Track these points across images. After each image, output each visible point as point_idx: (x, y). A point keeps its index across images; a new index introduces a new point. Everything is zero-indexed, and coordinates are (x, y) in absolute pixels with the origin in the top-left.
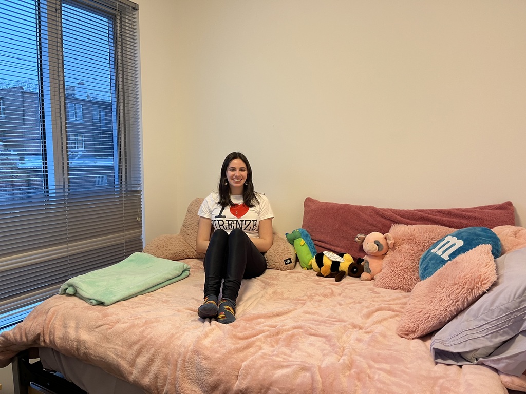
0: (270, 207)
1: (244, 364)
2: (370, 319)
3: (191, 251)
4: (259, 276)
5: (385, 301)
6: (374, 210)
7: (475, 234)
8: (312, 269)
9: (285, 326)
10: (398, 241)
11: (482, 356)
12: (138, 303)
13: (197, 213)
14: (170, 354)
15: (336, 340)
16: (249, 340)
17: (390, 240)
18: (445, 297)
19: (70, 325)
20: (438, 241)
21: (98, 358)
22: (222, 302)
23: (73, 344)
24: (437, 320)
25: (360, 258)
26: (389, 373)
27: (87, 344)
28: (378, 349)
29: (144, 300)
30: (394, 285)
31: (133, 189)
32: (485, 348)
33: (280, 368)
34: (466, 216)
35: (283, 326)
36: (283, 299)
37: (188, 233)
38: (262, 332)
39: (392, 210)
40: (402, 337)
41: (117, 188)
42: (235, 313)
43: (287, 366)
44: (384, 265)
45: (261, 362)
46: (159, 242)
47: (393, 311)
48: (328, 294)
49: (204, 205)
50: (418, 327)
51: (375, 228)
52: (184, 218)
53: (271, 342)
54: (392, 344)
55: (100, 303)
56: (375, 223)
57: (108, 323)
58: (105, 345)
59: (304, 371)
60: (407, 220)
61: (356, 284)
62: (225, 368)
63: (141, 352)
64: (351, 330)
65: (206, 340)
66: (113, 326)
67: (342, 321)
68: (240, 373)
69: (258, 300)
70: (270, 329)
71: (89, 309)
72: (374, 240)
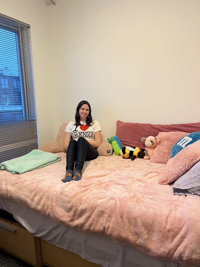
1: (84, 198)
3: (62, 149)
5: (155, 169)
6: (150, 125)
7: (198, 135)
9: (105, 180)
10: (162, 140)
11: (197, 191)
12: (35, 173)
13: (64, 130)
14: (49, 195)
15: (128, 186)
17: (158, 140)
19: (3, 183)
20: (181, 139)
21: (16, 198)
23: (5, 192)
24: (176, 175)
25: (143, 149)
26: (152, 199)
27: (11, 192)
28: (148, 190)
29: (38, 171)
30: (159, 161)
31: (32, 119)
32: (197, 187)
33: (101, 199)
34: (195, 126)
36: (105, 169)
37: (60, 140)
39: (159, 125)
40: (160, 184)
41: (24, 119)
42: (81, 176)
43: (104, 198)
45: (92, 196)
46: (46, 144)
48: (127, 166)
49: (68, 126)
50: (168, 179)
51: (151, 134)
52: (58, 133)
53: (97, 188)
54: (155, 187)
55: (17, 173)
56: (151, 132)
57: (21, 182)
58: (19, 192)
59: (112, 200)
60: (166, 130)
61: (141, 162)
62: (75, 200)
63: (36, 194)
64: (136, 182)
65: (66, 188)
66: (23, 183)
67: (132, 178)
68: (82, 202)
69: (93, 170)
70: (97, 182)
71: (12, 176)
72: (150, 140)
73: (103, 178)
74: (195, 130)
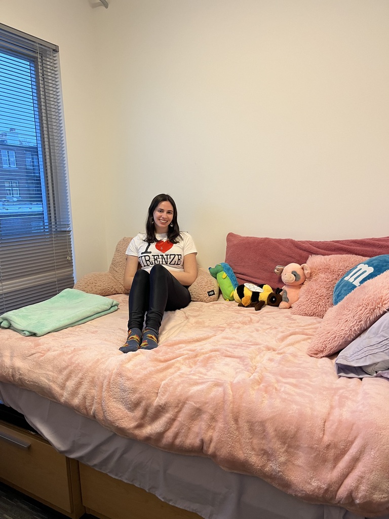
0: (193, 242)
1: (163, 382)
2: (284, 342)
3: (120, 288)
4: (183, 308)
5: (300, 326)
6: (292, 242)
7: (386, 261)
9: (203, 349)
10: (315, 270)
11: (382, 370)
12: (69, 334)
13: (125, 252)
14: (96, 377)
15: (249, 360)
16: (169, 362)
17: (307, 270)
18: (350, 318)
19: (5, 354)
21: (32, 383)
23: (9, 371)
24: (343, 339)
25: (278, 288)
26: (295, 385)
27: (22, 371)
28: (288, 367)
30: (310, 312)
32: (383, 362)
33: (195, 384)
34: (379, 245)
35: (201, 349)
36: (204, 327)
37: (117, 271)
38: (182, 355)
39: (310, 241)
40: (312, 357)
41: (47, 229)
42: (158, 341)
43: (202, 383)
44: (301, 294)
45: (179, 380)
48: (247, 322)
49: (132, 244)
50: (326, 347)
51: (293, 260)
52: (113, 257)
53: (189, 364)
54: (300, 362)
55: (32, 334)
57: (40, 351)
58: (37, 371)
59: (217, 387)
60: (323, 251)
61: (274, 313)
62: (146, 387)
63: (70, 376)
64: (264, 352)
65: (129, 363)
66: (44, 354)
67: (257, 344)
68: (159, 391)
69: (180, 329)
70: (189, 352)
71: (22, 339)
72: (292, 270)
73: (201, 345)
74: (379, 251)
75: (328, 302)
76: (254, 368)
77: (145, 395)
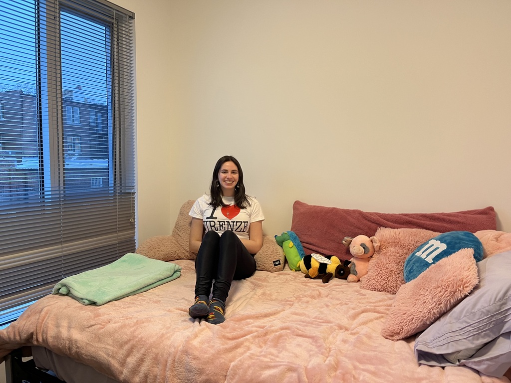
0: (261, 209)
1: (232, 364)
2: (356, 321)
3: (183, 252)
4: (248, 277)
5: (371, 303)
6: (361, 213)
7: (458, 238)
8: (300, 270)
9: (273, 326)
10: (384, 244)
11: (465, 358)
12: (130, 303)
14: (160, 354)
15: (323, 341)
16: (238, 340)
17: (376, 243)
18: (429, 299)
19: (62, 324)
20: (422, 245)
21: (89, 357)
22: (211, 302)
23: (65, 343)
24: (421, 322)
25: (347, 260)
26: (374, 373)
27: (79, 344)
28: (363, 352)
29: (136, 300)
30: (380, 287)
31: (127, 191)
32: (467, 349)
33: (267, 368)
34: (449, 220)
35: (271, 327)
36: (272, 300)
37: (180, 235)
38: (250, 332)
39: (378, 213)
40: (387, 338)
41: (111, 190)
42: (224, 313)
43: (274, 367)
44: (370, 267)
45: (249, 362)
46: (152, 243)
47: (378, 312)
48: (316, 296)
49: (196, 206)
50: (403, 329)
51: (361, 231)
52: (176, 219)
53: (259, 343)
54: (376, 345)
55: (92, 303)
56: (362, 226)
57: (100, 322)
58: (96, 345)
59: (290, 372)
60: (392, 224)
61: (342, 286)
62: (213, 368)
63: (132, 351)
64: (337, 331)
65: (195, 340)
66: (104, 325)
67: (329, 322)
68: (228, 374)
69: (247, 301)
70: (258, 329)
71: (81, 309)
72: (360, 243)
73: (270, 321)
74: (450, 226)
75: (399, 278)
76: (328, 350)
77: (212, 378)
